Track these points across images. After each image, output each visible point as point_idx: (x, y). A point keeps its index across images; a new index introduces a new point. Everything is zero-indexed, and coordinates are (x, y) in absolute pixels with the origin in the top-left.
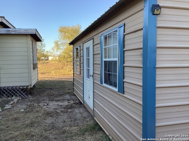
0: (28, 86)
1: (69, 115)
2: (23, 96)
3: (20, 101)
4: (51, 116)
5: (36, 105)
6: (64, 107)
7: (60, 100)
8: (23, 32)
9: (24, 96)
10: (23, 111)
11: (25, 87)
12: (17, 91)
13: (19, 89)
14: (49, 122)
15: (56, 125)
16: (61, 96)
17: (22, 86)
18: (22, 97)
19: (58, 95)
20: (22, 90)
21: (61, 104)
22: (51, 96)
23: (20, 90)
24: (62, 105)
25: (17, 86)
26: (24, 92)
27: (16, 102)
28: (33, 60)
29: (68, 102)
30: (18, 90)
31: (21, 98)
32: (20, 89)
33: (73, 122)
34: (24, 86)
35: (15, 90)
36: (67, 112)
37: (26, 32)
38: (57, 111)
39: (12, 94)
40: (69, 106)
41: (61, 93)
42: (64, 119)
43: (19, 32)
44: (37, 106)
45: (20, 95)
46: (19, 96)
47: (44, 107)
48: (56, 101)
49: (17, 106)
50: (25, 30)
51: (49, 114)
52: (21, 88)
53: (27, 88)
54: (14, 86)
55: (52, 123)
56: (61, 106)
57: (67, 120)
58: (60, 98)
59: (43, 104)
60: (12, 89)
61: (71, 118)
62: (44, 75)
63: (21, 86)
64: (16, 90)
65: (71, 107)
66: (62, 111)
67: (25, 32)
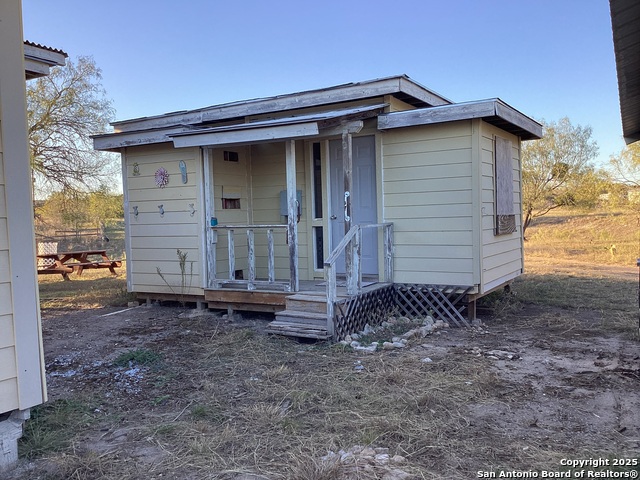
0: (470, 288)
1: (566, 406)
2: (455, 320)
3: (438, 333)
4: (500, 397)
5: (477, 350)
6: (569, 376)
7: (572, 351)
8: (457, 115)
9: (457, 317)
10: (427, 363)
11: (461, 292)
12: (438, 301)
13: (443, 296)
14: (482, 414)
15: (496, 428)
16: (588, 336)
17: (452, 287)
18: (450, 321)
19: (579, 332)
20: (452, 299)
21: (564, 362)
22: (552, 331)
23: (445, 299)
24: (569, 367)
25: (438, 286)
26: (457, 306)
27: (425, 334)
28: (495, 205)
29: (598, 361)
30: (441, 299)
31: (447, 325)
32: (446, 295)
33: (562, 434)
34: (459, 288)
35: (433, 296)
36: (562, 395)
37: (465, 114)
38: (534, 384)
39: (425, 309)
40: (589, 377)
41: (596, 326)
42: (539, 416)
43: (445, 116)
44: (479, 355)
45: (446, 315)
46: (444, 318)
47: (501, 364)
48: (555, 351)
49: (424, 345)
50: (464, 108)
51: (496, 388)
52: (449, 291)
53: (466, 295)
54: (431, 286)
55: (489, 419)
56: (560, 370)
57: (546, 422)
58: (575, 344)
59: (501, 353)
60: (425, 293)
61: (565, 418)
62: (576, 256)
63: (448, 287)
64: (436, 299)
65: (598, 382)
66: (548, 389)
67: (462, 114)
